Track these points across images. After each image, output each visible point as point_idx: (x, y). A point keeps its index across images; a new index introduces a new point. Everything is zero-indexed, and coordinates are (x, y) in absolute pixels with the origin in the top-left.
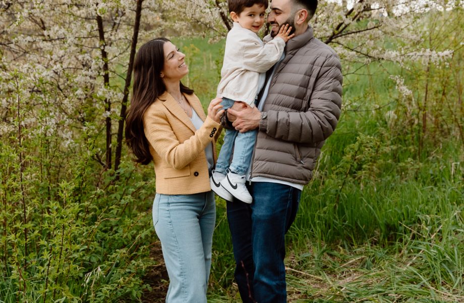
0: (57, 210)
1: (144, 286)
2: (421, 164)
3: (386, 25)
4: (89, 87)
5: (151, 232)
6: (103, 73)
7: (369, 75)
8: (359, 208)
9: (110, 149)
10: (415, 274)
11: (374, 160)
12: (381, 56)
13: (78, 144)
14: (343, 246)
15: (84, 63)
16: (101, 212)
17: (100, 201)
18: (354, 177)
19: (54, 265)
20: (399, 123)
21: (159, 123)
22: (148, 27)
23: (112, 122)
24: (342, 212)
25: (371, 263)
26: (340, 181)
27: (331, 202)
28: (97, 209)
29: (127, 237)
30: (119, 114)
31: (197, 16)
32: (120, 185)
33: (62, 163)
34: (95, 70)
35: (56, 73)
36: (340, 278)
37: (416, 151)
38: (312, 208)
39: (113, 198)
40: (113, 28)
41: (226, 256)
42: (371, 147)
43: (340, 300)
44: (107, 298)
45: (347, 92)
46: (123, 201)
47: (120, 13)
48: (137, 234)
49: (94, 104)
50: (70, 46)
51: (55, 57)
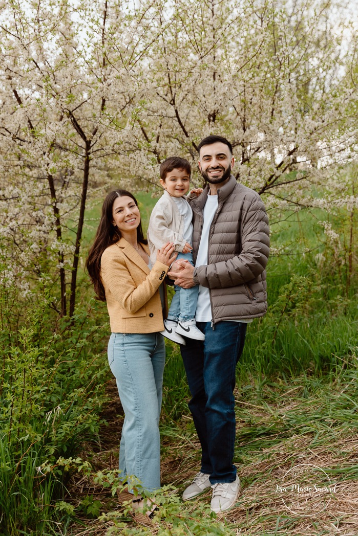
0: (18, 355)
1: (101, 422)
2: (349, 300)
3: (314, 176)
4: (43, 242)
5: (106, 371)
6: (55, 228)
7: (299, 221)
8: (294, 343)
9: (65, 297)
10: (348, 401)
11: (307, 299)
12: (310, 204)
13: (35, 294)
14: (282, 378)
15: (38, 220)
16: (59, 355)
17: (57, 345)
18: (289, 315)
19: (17, 406)
20: (328, 265)
21: (118, 269)
22: (96, 185)
23: (66, 272)
24: (279, 347)
25: (307, 392)
26: (276, 318)
27: (269, 338)
28: (55, 352)
29: (83, 377)
30: (72, 265)
31: (140, 173)
32: (75, 330)
33: (21, 311)
34: (48, 225)
35: (12, 230)
36: (280, 407)
37: (343, 289)
38: (253, 344)
39: (69, 342)
40: (63, 186)
41: (175, 391)
42: (304, 287)
43: (281, 426)
44: (68, 434)
45: (279, 238)
46: (78, 344)
47: (69, 173)
48: (92, 374)
49: (48, 257)
50: (24, 204)
51: (10, 214)
